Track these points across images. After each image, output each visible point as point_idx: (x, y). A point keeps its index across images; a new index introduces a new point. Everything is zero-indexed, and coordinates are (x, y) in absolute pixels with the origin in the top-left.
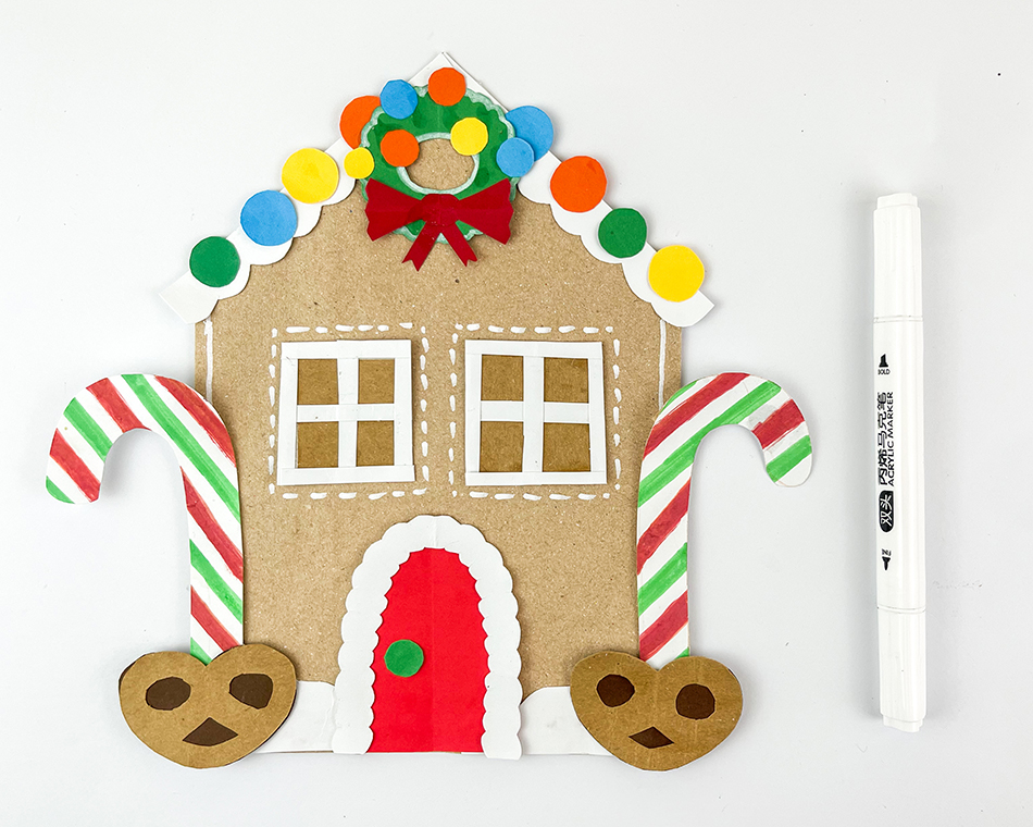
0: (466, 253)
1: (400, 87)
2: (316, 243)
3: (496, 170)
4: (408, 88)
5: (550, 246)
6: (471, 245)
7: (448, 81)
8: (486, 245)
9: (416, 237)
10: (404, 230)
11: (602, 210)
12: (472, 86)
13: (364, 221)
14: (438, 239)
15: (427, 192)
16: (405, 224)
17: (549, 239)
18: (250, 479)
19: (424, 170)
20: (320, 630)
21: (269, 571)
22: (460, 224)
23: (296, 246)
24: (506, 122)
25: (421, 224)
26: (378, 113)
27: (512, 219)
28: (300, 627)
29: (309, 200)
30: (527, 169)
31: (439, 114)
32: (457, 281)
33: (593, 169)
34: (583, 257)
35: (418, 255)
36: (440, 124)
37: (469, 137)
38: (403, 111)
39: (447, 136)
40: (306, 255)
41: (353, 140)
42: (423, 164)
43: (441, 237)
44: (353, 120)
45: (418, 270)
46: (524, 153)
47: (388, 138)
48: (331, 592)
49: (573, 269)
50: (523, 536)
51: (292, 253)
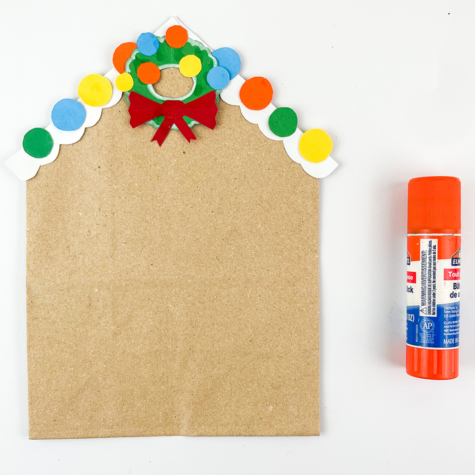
0: (189, 135)
1: (148, 37)
2: (99, 131)
3: (207, 86)
4: (153, 38)
5: (239, 130)
6: (192, 130)
7: (177, 34)
8: (202, 131)
9: (159, 126)
10: (152, 122)
11: (270, 109)
12: (192, 37)
13: (128, 117)
14: (173, 127)
15: (165, 99)
16: (152, 118)
17: (239, 127)
18: (60, 274)
19: (163, 86)
20: (105, 364)
21: (73, 329)
22: (185, 118)
23: (87, 133)
24: (212, 58)
25: (162, 119)
26: (135, 52)
27: (217, 115)
28: (93, 363)
29: (93, 104)
30: (225, 85)
31: (171, 53)
32: (184, 152)
33: (265, 84)
34: (259, 137)
35: (160, 137)
36: (172, 59)
37: (190, 66)
38: (150, 51)
39: (177, 66)
40: (93, 138)
41: (121, 69)
42: (163, 83)
43: (174, 126)
44: (121, 56)
45: (160, 146)
46: (223, 75)
47: (141, 67)
48: (111, 341)
49: (254, 145)
50: (226, 305)
51: (85, 137)
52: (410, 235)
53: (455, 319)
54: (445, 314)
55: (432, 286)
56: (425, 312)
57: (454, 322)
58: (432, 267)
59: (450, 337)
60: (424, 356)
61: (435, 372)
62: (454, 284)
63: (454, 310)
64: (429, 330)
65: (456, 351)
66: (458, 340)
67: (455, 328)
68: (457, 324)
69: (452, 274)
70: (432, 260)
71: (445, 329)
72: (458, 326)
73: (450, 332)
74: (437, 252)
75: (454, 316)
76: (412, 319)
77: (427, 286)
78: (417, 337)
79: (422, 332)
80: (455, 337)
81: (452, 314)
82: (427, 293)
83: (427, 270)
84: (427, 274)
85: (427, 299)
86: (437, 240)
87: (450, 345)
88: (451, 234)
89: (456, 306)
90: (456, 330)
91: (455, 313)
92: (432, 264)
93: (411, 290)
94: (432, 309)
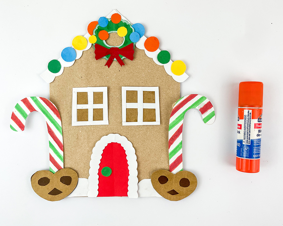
0: (122, 63)
1: (103, 19)
2: (81, 61)
3: (130, 41)
4: (106, 19)
5: (144, 61)
6: (123, 61)
7: (116, 17)
8: (127, 61)
9: (108, 59)
10: (105, 57)
11: (158, 51)
12: (123, 18)
13: (95, 55)
14: (114, 60)
15: (111, 47)
16: (105, 55)
17: (144, 59)
18: (65, 124)
19: (110, 41)
20: (84, 164)
21: (70, 149)
22: (120, 55)
23: (76, 62)
24: (132, 28)
25: (110, 56)
26: (98, 26)
27: (134, 54)
28: (79, 164)
29: (79, 49)
30: (138, 40)
31: (114, 26)
32: (119, 71)
33: (156, 40)
34: (153, 64)
35: (109, 64)
36: (114, 28)
37: (122, 32)
38: (104, 25)
39: (116, 32)
41: (91, 34)
42: (110, 39)
43: (115, 59)
44: (91, 28)
45: (109, 68)
46: (137, 36)
47: (101, 32)
48: (87, 154)
49: (151, 67)
50: (138, 139)
51: (75, 64)
54: (254, 143)
55: (249, 131)
58: (249, 123)
59: (256, 154)
60: (244, 162)
62: (259, 130)
63: (258, 142)
64: (247, 151)
65: (259, 160)
66: (260, 155)
69: (258, 126)
70: (249, 119)
74: (251, 116)
78: (241, 154)
79: (244, 151)
80: (258, 154)
81: (257, 144)
83: (247, 124)
86: (252, 110)
87: (256, 158)
88: (258, 108)
89: (259, 140)
92: (249, 121)
93: (239, 132)
94: (248, 141)
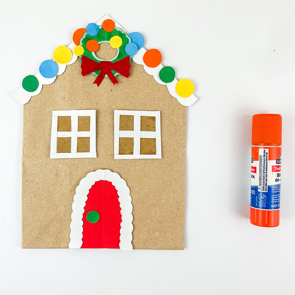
0: (114, 81)
1: (93, 26)
2: (64, 78)
3: (125, 53)
4: (96, 26)
5: (143, 79)
6: (116, 78)
7: (109, 24)
8: (122, 78)
9: (98, 75)
10: (94, 73)
11: (160, 67)
12: (117, 26)
13: (80, 70)
14: (105, 76)
15: (102, 60)
16: (94, 71)
17: (142, 77)
18: (41, 156)
19: (100, 53)
20: (65, 207)
21: (47, 187)
22: (113, 71)
23: (58, 78)
24: (128, 38)
25: (100, 71)
26: (85, 34)
27: (130, 70)
28: (58, 206)
29: (62, 63)
30: (135, 53)
31: (106, 35)
32: (111, 90)
33: (157, 53)
34: (154, 82)
35: (98, 81)
36: (106, 38)
37: (116, 42)
38: (94, 33)
39: (109, 42)
40: (61, 81)
41: (77, 43)
42: (100, 51)
43: (106, 76)
44: (77, 36)
45: (98, 86)
46: (134, 48)
47: (89, 42)
48: (69, 194)
49: (151, 87)
50: (133, 176)
51: (56, 81)
52: (253, 146)
53: (278, 193)
54: (272, 191)
55: (265, 175)
56: (261, 189)
57: (277, 195)
58: (265, 165)
59: (275, 204)
60: (260, 214)
61: (266, 223)
62: (278, 174)
63: (277, 188)
64: (263, 199)
65: (278, 211)
66: (279, 205)
67: (278, 198)
68: (279, 196)
69: (276, 168)
70: (265, 161)
71: (272, 199)
72: (279, 197)
73: (275, 201)
74: (268, 156)
75: (277, 192)
76: (254, 193)
77: (262, 175)
78: (256, 203)
79: (259, 200)
80: (278, 203)
81: (276, 191)
82: (262, 179)
83: (263, 166)
84: (262, 168)
85: (262, 182)
86: (268, 149)
87: (275, 208)
88: (276, 146)
89: (279, 186)
90: (278, 199)
91: (278, 190)
92: (265, 163)
93: (253, 177)
94: (265, 188)
